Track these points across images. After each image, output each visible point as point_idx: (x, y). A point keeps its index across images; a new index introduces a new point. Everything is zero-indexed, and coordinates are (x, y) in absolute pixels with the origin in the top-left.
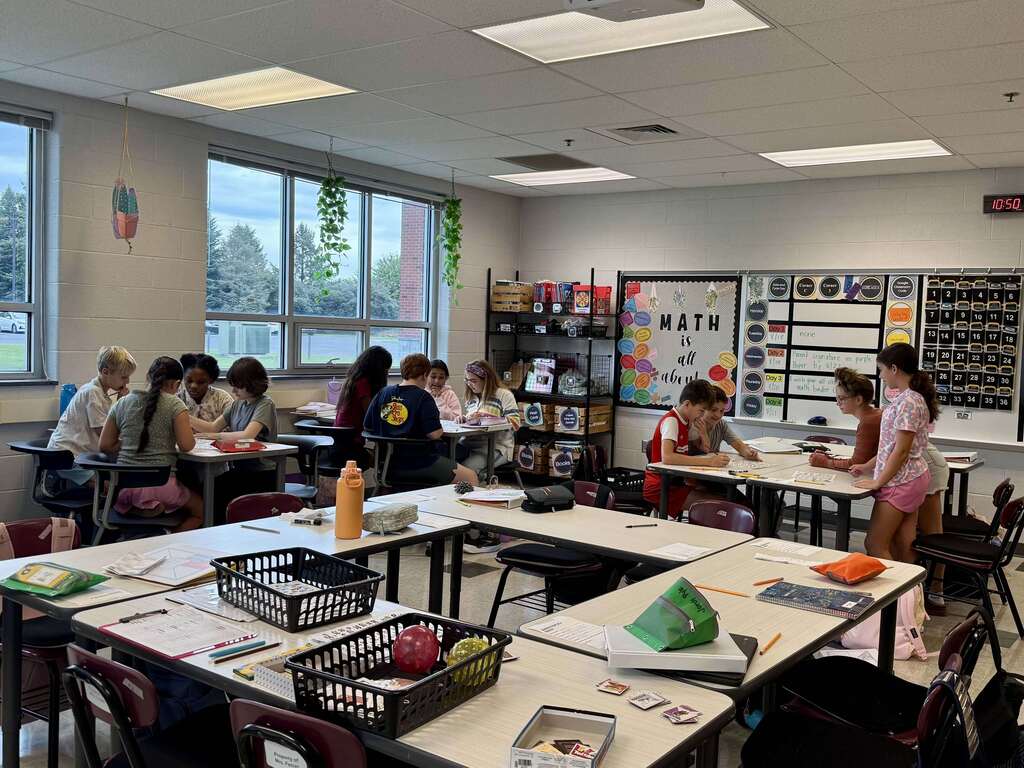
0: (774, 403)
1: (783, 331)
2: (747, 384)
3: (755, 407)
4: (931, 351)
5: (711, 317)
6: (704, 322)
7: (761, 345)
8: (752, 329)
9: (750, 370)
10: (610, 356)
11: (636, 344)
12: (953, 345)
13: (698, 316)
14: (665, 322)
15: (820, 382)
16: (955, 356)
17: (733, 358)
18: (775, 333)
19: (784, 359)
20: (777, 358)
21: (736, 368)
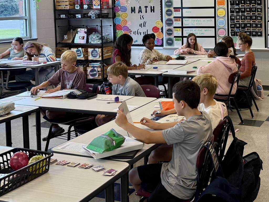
0: (178, 40)
1: (179, 11)
2: (167, 33)
3: (171, 42)
4: (233, 16)
5: (151, 7)
6: (149, 9)
7: (172, 17)
8: (167, 11)
9: (168, 28)
10: (111, 26)
11: (122, 19)
12: (240, 13)
13: (146, 7)
14: (133, 10)
15: (195, 31)
16: (241, 18)
17: (161, 23)
18: (176, 12)
19: (180, 22)
20: (178, 22)
21: (163, 27)
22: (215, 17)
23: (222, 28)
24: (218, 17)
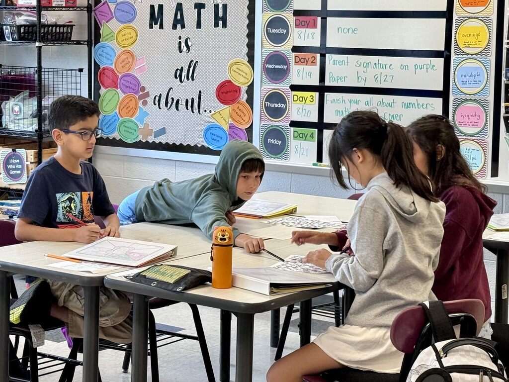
0: (304, 137)
1: (315, 26)
2: (268, 109)
3: (279, 143)
5: (216, 7)
6: (208, 15)
7: (285, 48)
9: (271, 87)
10: (81, 70)
11: (119, 50)
13: (200, 7)
14: (156, 17)
15: (367, 103)
17: (247, 68)
18: (303, 30)
19: (316, 69)
20: (308, 68)
21: (252, 84)
22: (445, 55)
23: (473, 97)
24: (460, 52)
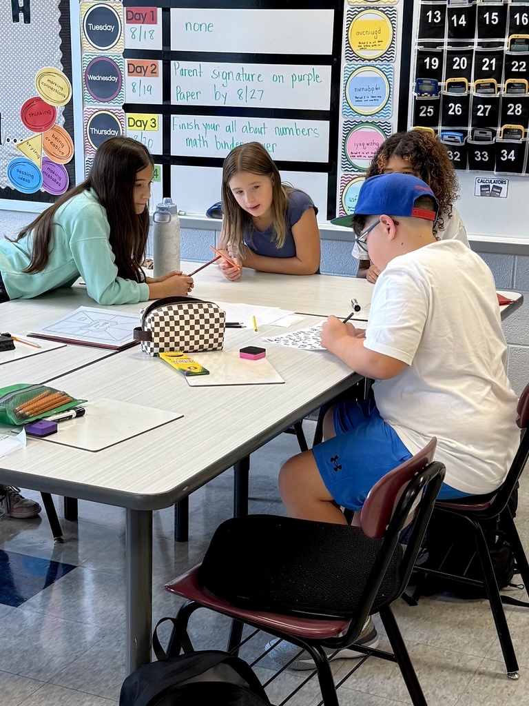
1: (154, 21)
2: (94, 137)
4: (432, 55)
7: (114, 52)
8: (93, 16)
12: (476, 40)
15: (229, 129)
16: (479, 64)
18: (138, 26)
19: (158, 81)
20: (146, 80)
22: (333, 60)
23: (370, 119)
24: (354, 57)
